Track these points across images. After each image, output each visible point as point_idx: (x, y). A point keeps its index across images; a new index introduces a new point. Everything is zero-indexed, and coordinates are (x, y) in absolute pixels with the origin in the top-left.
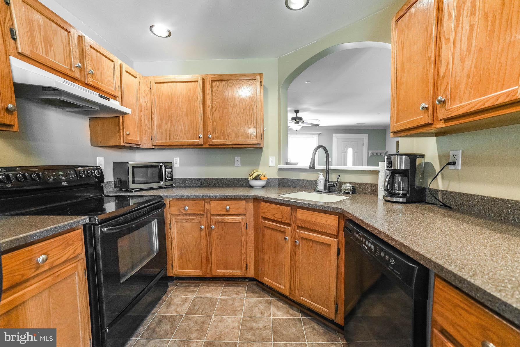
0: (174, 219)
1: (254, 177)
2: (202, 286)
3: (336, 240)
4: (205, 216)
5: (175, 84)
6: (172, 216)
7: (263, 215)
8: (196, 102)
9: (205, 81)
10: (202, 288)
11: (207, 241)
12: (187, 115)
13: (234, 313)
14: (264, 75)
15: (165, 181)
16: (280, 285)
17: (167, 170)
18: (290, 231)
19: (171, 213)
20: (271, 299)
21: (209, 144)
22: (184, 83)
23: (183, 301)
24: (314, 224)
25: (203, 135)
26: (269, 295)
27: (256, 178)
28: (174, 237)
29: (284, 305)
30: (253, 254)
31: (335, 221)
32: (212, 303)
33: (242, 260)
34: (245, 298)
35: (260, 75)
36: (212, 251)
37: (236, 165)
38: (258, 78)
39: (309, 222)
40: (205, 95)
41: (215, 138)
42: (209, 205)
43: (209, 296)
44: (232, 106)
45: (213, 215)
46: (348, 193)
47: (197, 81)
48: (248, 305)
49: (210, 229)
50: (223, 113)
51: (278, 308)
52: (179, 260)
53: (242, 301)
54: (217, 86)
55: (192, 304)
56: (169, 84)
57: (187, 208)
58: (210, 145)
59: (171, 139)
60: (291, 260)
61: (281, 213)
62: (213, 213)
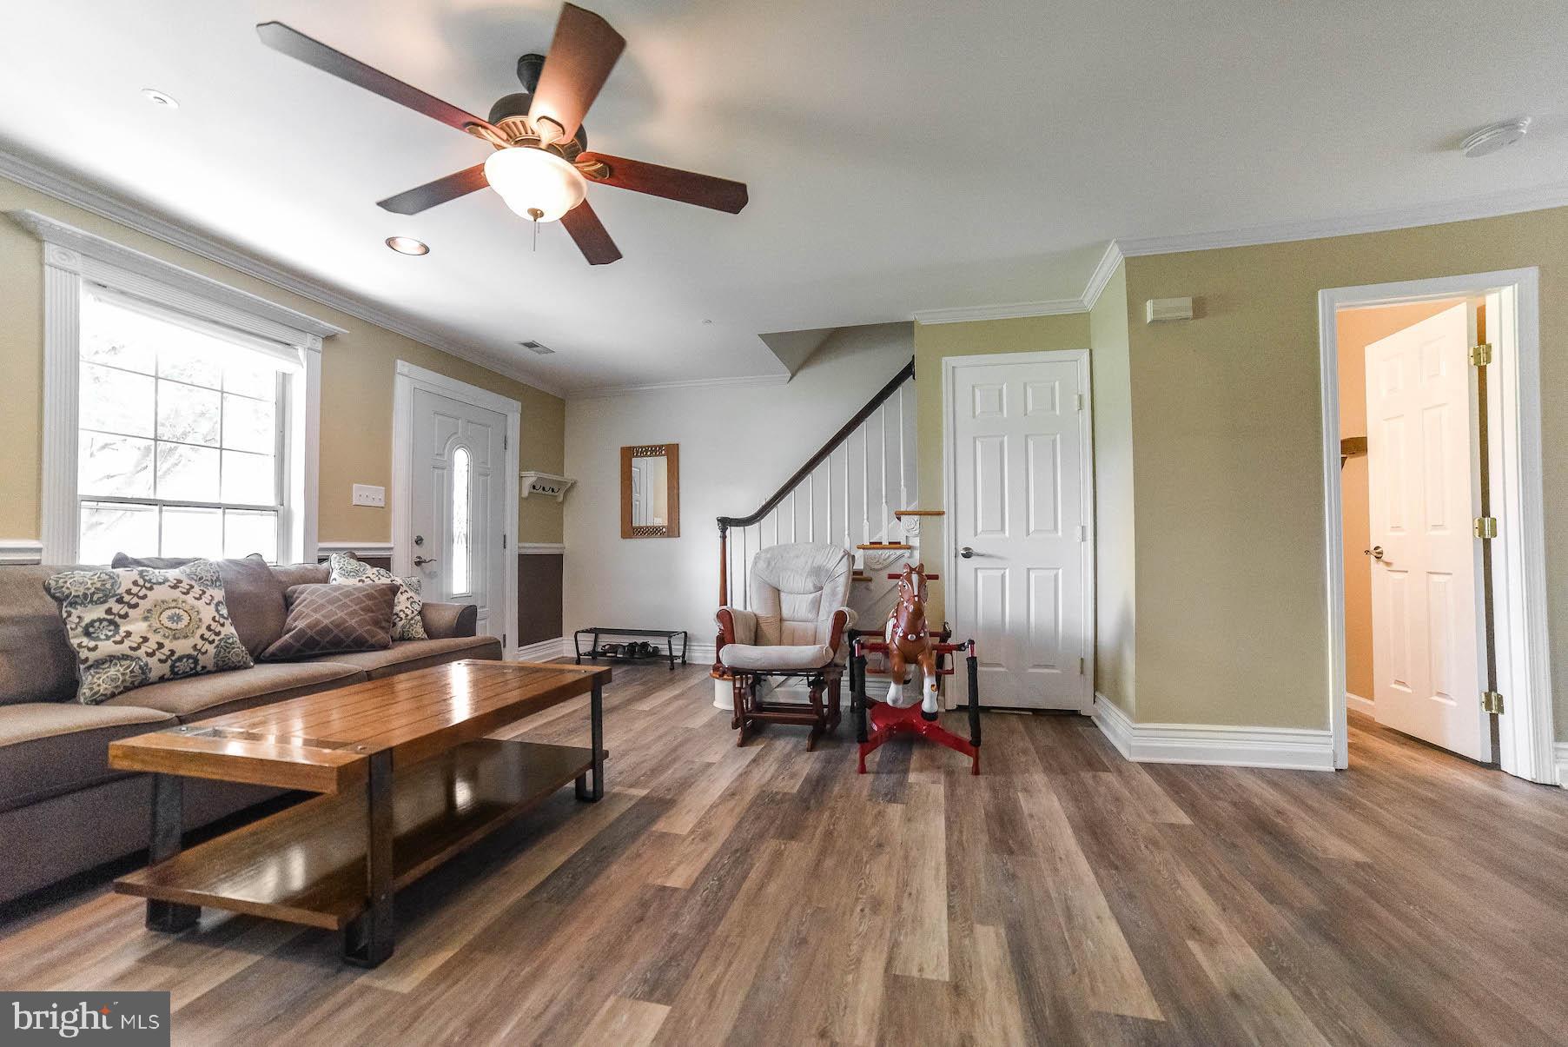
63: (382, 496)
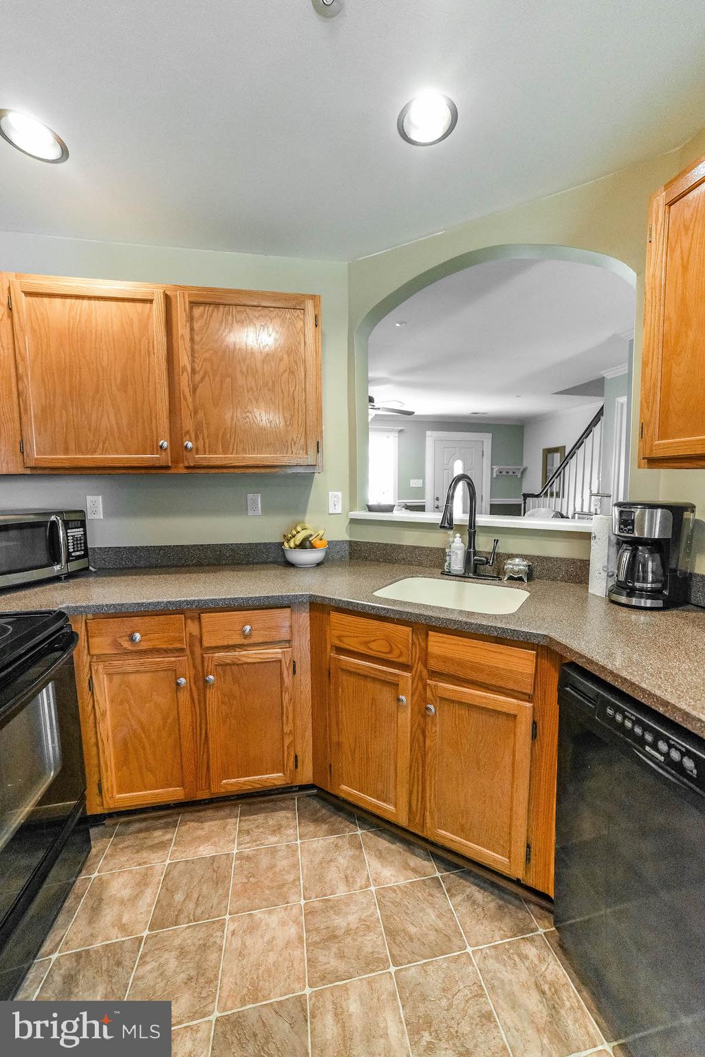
0: (101, 667)
1: (298, 543)
2: (184, 822)
3: (529, 705)
4: (188, 652)
5: (86, 302)
6: (94, 660)
7: (337, 643)
8: (149, 356)
9: (173, 300)
10: (184, 828)
11: (193, 714)
12: (124, 386)
13: (280, 894)
14: (322, 300)
15: (68, 561)
16: (384, 802)
17: (71, 532)
18: (410, 681)
19: (93, 652)
20: (359, 832)
21: (186, 464)
22: (114, 304)
23: (138, 884)
24: (477, 668)
25: (171, 442)
26: (352, 823)
27: (302, 546)
28: (104, 714)
29: (393, 847)
30: (309, 733)
31: (528, 663)
32: (216, 871)
33: (286, 748)
34: (299, 842)
35: (313, 297)
36: (210, 736)
37: (250, 513)
38: (309, 305)
39: (460, 663)
40: (172, 338)
41: (201, 448)
42: (196, 623)
43: (206, 851)
44: (244, 369)
45: (209, 648)
46: (520, 579)
47: (151, 301)
48: (311, 861)
49: (201, 683)
50: (221, 388)
51: (380, 855)
52: (118, 769)
53: (292, 850)
54: (205, 316)
55: (164, 890)
56: (68, 301)
57: (138, 636)
58: (187, 468)
59: (79, 450)
60: (411, 746)
61: (388, 639)
62: (208, 645)
63: (422, 483)
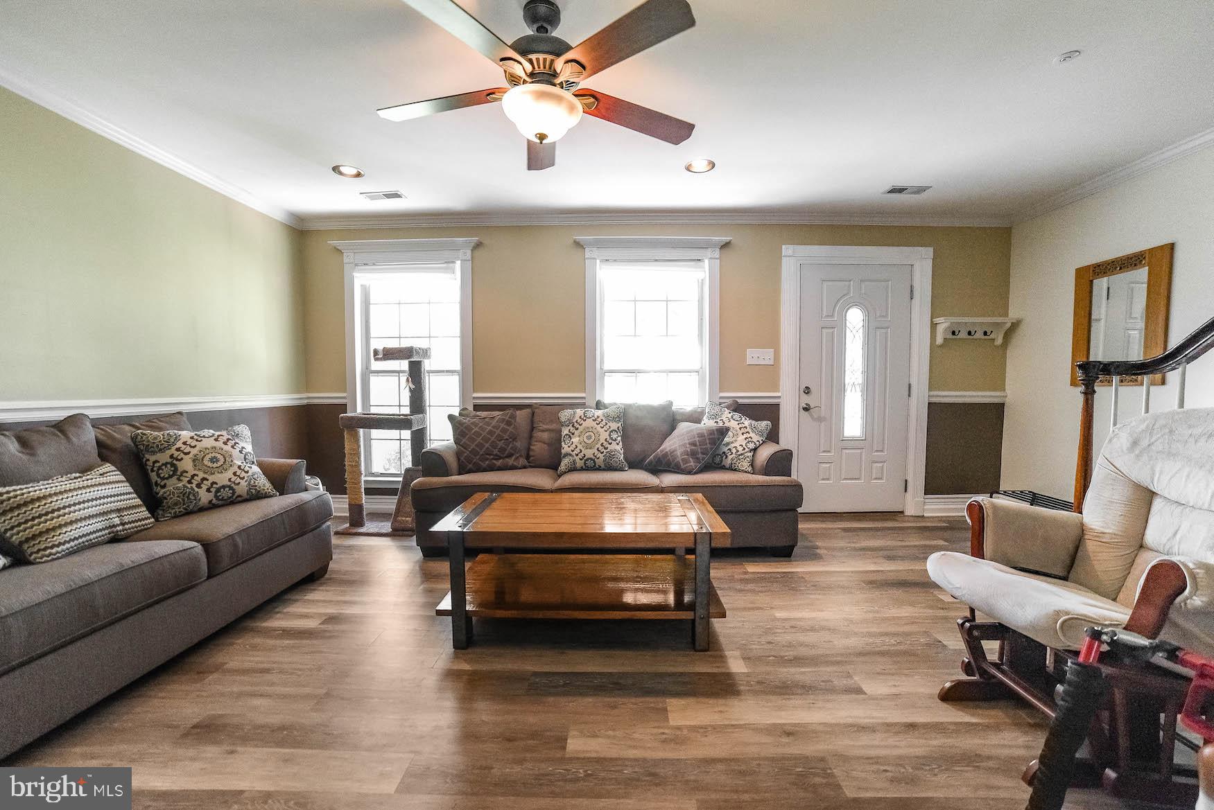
63: (772, 357)
